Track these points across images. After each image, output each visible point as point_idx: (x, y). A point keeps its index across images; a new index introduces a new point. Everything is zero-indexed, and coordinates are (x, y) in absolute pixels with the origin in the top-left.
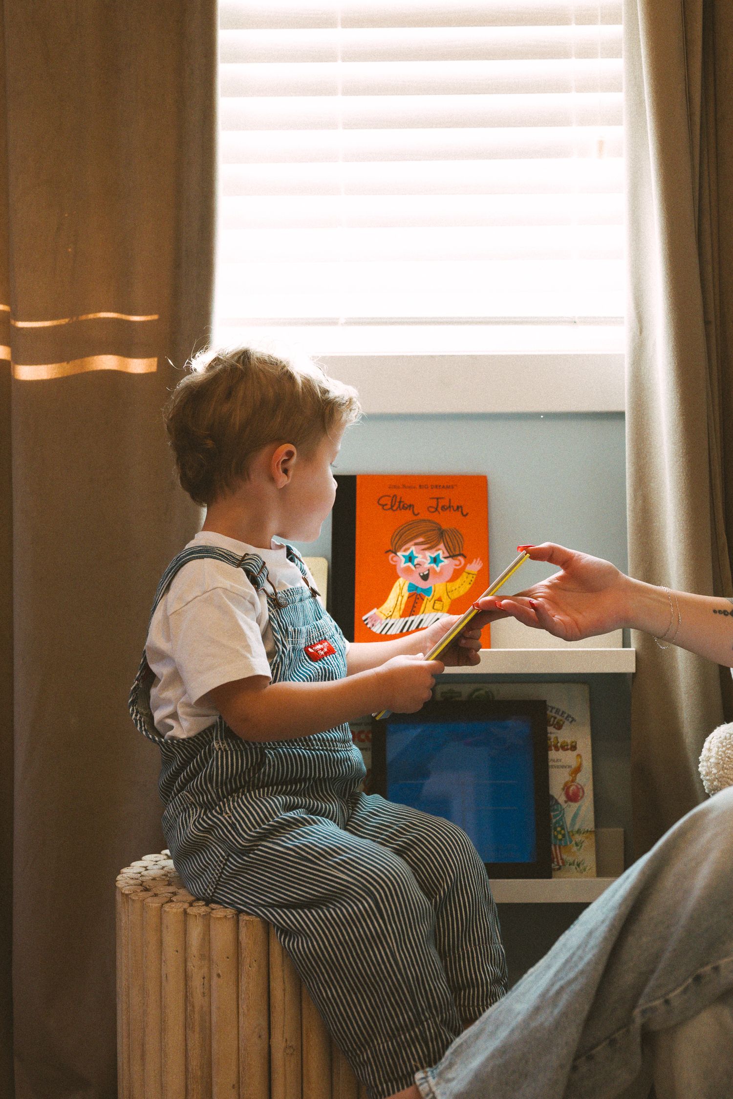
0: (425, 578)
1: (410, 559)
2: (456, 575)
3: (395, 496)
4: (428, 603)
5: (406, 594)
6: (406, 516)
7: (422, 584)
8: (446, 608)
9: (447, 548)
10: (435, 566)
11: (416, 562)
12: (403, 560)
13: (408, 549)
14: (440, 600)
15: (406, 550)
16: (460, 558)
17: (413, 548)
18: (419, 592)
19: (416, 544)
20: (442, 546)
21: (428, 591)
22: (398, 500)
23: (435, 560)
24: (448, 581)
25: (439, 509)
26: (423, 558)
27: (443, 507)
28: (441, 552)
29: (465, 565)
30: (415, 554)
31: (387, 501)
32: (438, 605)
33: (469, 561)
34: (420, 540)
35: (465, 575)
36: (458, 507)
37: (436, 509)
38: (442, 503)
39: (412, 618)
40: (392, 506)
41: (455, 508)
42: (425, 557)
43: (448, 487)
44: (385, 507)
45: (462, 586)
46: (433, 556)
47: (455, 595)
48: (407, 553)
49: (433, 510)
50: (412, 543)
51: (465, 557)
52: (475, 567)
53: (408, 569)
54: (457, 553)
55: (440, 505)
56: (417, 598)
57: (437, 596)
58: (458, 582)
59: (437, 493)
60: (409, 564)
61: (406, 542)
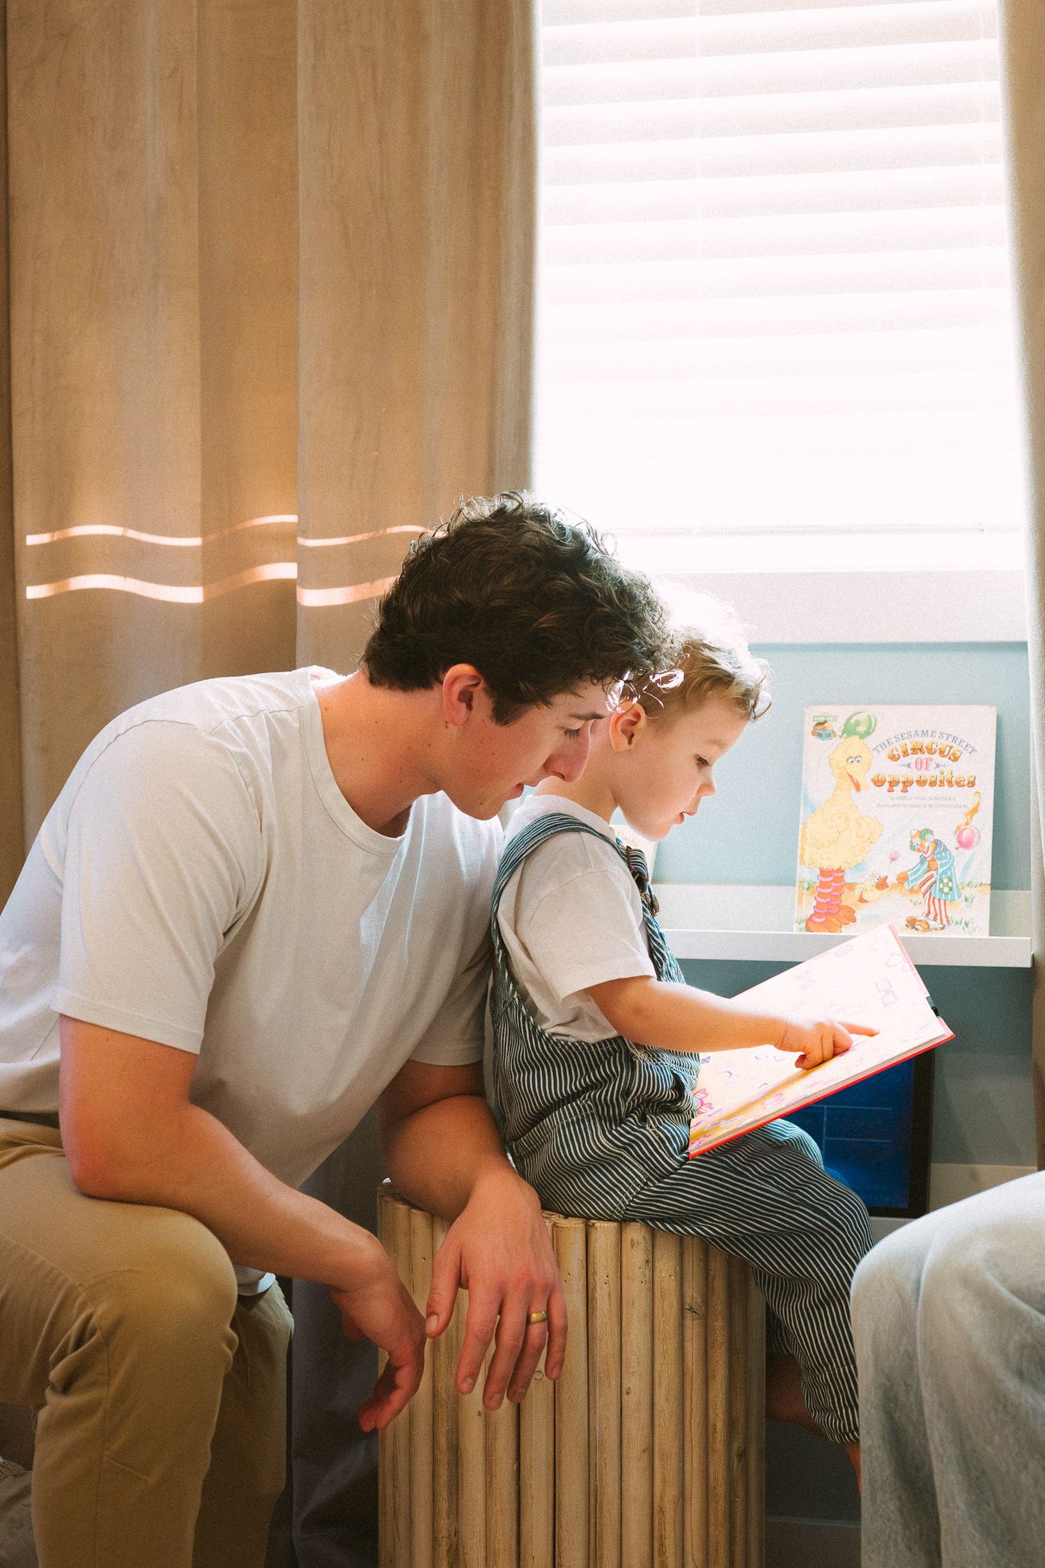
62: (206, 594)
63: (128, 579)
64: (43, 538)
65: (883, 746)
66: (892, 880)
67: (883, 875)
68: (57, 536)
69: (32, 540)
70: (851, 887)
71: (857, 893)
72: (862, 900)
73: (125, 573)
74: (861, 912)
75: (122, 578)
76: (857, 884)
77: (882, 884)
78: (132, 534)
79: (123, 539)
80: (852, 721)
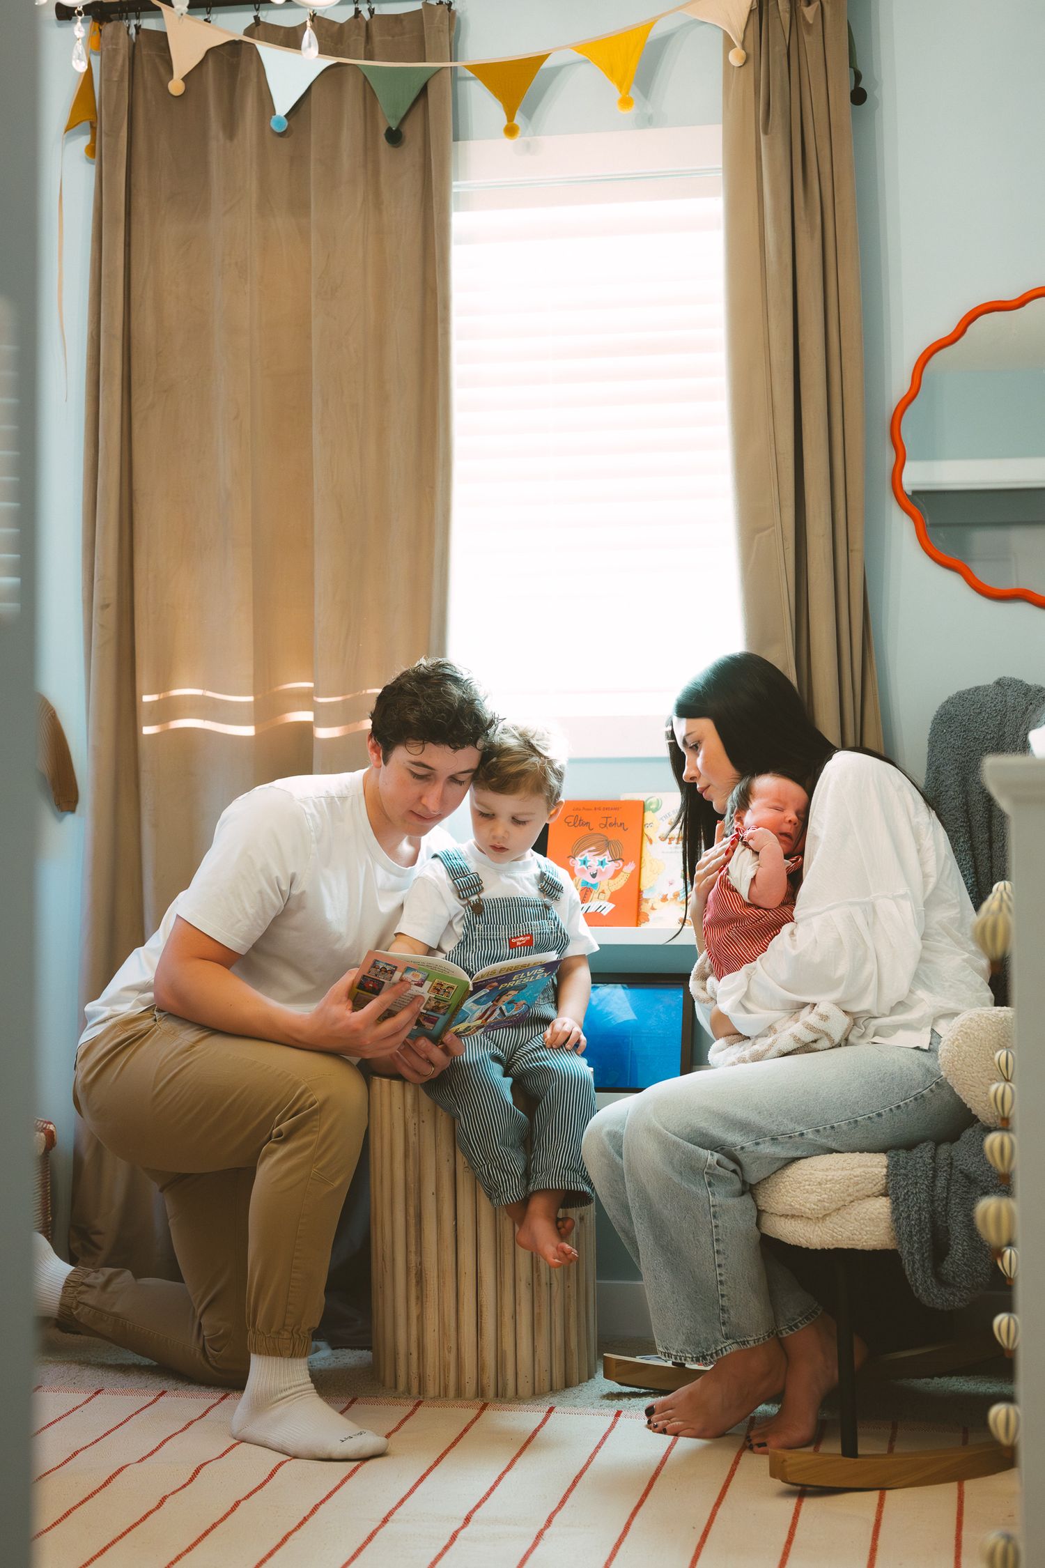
0: (594, 876)
1: (585, 863)
2: (616, 874)
3: (577, 816)
4: (594, 895)
6: (584, 831)
7: (592, 881)
8: (608, 897)
9: (612, 855)
10: (601, 867)
11: (588, 864)
12: (579, 863)
13: (584, 854)
14: (603, 892)
15: (582, 856)
16: (619, 861)
17: (587, 854)
18: (588, 886)
19: (589, 851)
20: (607, 853)
21: (594, 886)
22: (579, 819)
23: (602, 863)
24: (611, 879)
25: (608, 825)
26: (594, 861)
27: (611, 823)
28: (606, 857)
29: (623, 867)
30: (588, 858)
31: (571, 820)
32: (602, 896)
33: (625, 864)
34: (593, 848)
35: (622, 873)
36: (621, 824)
37: (606, 826)
38: (609, 821)
40: (574, 824)
41: (619, 824)
42: (595, 861)
43: (615, 809)
44: (570, 824)
45: (620, 882)
46: (601, 860)
47: (614, 889)
48: (583, 858)
49: (603, 826)
50: (587, 851)
51: (623, 861)
52: (630, 868)
53: (583, 870)
54: (618, 858)
55: (608, 823)
56: (587, 891)
57: (600, 890)
58: (617, 879)
59: (606, 813)
60: (584, 866)
61: (582, 850)
62: (256, 730)
63: (206, 722)
64: (154, 698)
65: (666, 817)
66: (670, 896)
67: (665, 893)
68: (162, 696)
69: (147, 698)
70: (647, 901)
71: (650, 904)
72: (653, 909)
73: (205, 718)
74: (652, 915)
75: (202, 721)
76: (649, 899)
77: (664, 899)
78: (209, 694)
79: (203, 697)
80: (648, 802)
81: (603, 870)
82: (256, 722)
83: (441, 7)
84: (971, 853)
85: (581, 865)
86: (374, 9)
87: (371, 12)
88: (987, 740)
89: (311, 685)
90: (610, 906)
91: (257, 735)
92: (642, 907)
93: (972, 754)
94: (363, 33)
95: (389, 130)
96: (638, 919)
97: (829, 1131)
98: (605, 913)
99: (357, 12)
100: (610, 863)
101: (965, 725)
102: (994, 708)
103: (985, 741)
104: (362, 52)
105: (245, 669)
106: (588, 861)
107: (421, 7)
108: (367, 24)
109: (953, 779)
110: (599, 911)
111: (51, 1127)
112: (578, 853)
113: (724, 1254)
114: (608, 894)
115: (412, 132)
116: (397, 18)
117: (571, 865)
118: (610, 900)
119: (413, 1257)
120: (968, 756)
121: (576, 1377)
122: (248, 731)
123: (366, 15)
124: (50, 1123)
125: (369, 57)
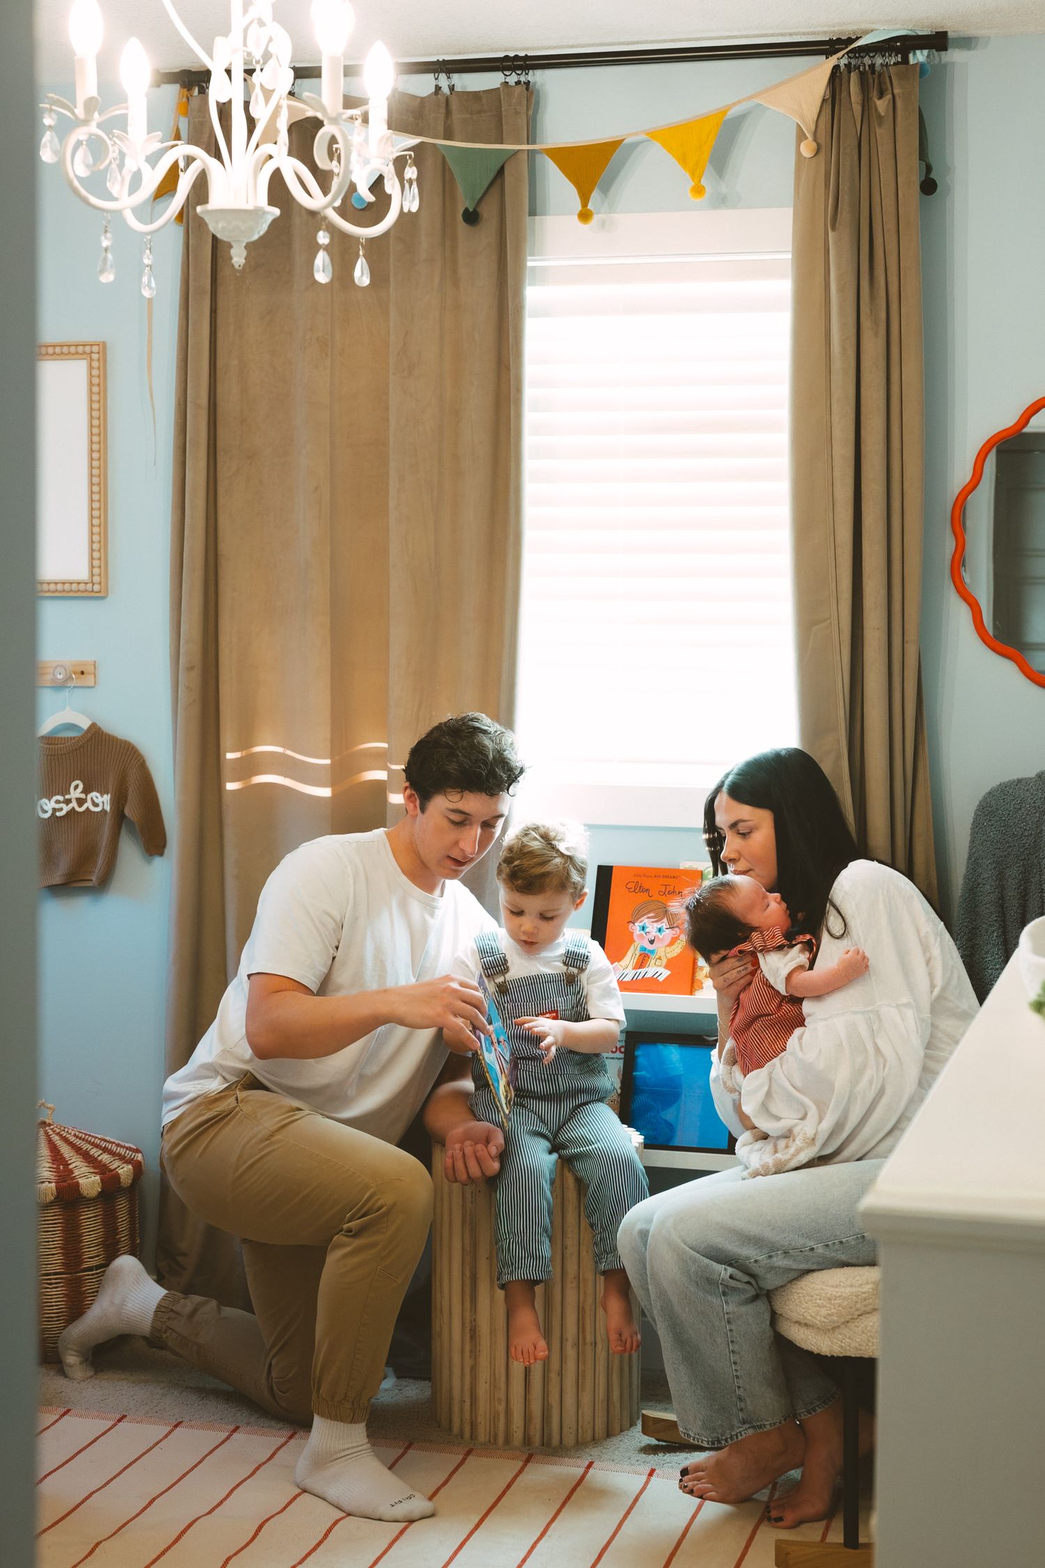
0: (652, 942)
1: (643, 928)
2: (673, 941)
3: (638, 882)
4: (651, 960)
5: (638, 953)
6: (643, 897)
7: (649, 947)
8: (664, 964)
9: (669, 921)
10: (659, 934)
11: (647, 930)
12: (639, 929)
13: (642, 921)
14: (660, 958)
15: (640, 922)
16: (677, 929)
17: (646, 921)
18: (646, 952)
19: (648, 918)
20: (665, 920)
21: (652, 952)
22: (640, 885)
24: (667, 945)
26: (652, 928)
27: (669, 891)
28: (664, 924)
29: (679, 935)
30: (647, 925)
31: (631, 885)
32: (658, 962)
34: (652, 915)
35: (679, 941)
38: (669, 888)
39: (640, 970)
40: (635, 890)
41: (677, 893)
42: (653, 928)
43: (674, 877)
44: (631, 890)
45: (676, 949)
46: (659, 927)
47: (670, 956)
48: (642, 924)
50: (645, 916)
51: (680, 928)
53: (642, 935)
54: (675, 925)
55: (667, 891)
56: (645, 957)
57: (657, 957)
58: (673, 947)
59: (667, 881)
60: (643, 932)
61: (642, 916)
62: (333, 791)
63: (286, 779)
64: (237, 755)
68: (244, 753)
69: (230, 756)
73: (286, 776)
75: (283, 778)
78: (289, 753)
79: (283, 755)
80: (706, 871)
81: (661, 937)
82: (333, 785)
83: (519, 88)
84: (1004, 948)
85: (640, 931)
86: (453, 85)
87: (452, 88)
88: (1025, 836)
89: (385, 745)
90: (666, 973)
91: (334, 795)
92: (697, 974)
93: (1010, 850)
94: (443, 110)
95: (466, 210)
96: (692, 986)
97: (837, 1247)
98: (661, 979)
99: (438, 88)
100: (667, 930)
101: (1005, 820)
102: (1033, 805)
103: (1023, 838)
104: (441, 129)
105: (323, 733)
106: (647, 927)
107: (499, 86)
108: (447, 100)
109: (990, 872)
110: (655, 976)
111: (139, 1157)
112: (637, 920)
113: (739, 1353)
114: (664, 961)
115: (489, 212)
116: (476, 96)
117: (631, 930)
118: (666, 967)
119: (468, 1315)
120: (1006, 851)
121: (617, 1427)
122: (326, 792)
123: (446, 90)
124: (137, 1151)
125: (448, 135)
